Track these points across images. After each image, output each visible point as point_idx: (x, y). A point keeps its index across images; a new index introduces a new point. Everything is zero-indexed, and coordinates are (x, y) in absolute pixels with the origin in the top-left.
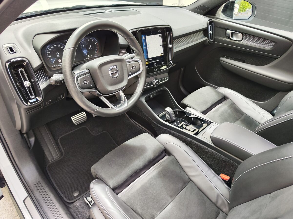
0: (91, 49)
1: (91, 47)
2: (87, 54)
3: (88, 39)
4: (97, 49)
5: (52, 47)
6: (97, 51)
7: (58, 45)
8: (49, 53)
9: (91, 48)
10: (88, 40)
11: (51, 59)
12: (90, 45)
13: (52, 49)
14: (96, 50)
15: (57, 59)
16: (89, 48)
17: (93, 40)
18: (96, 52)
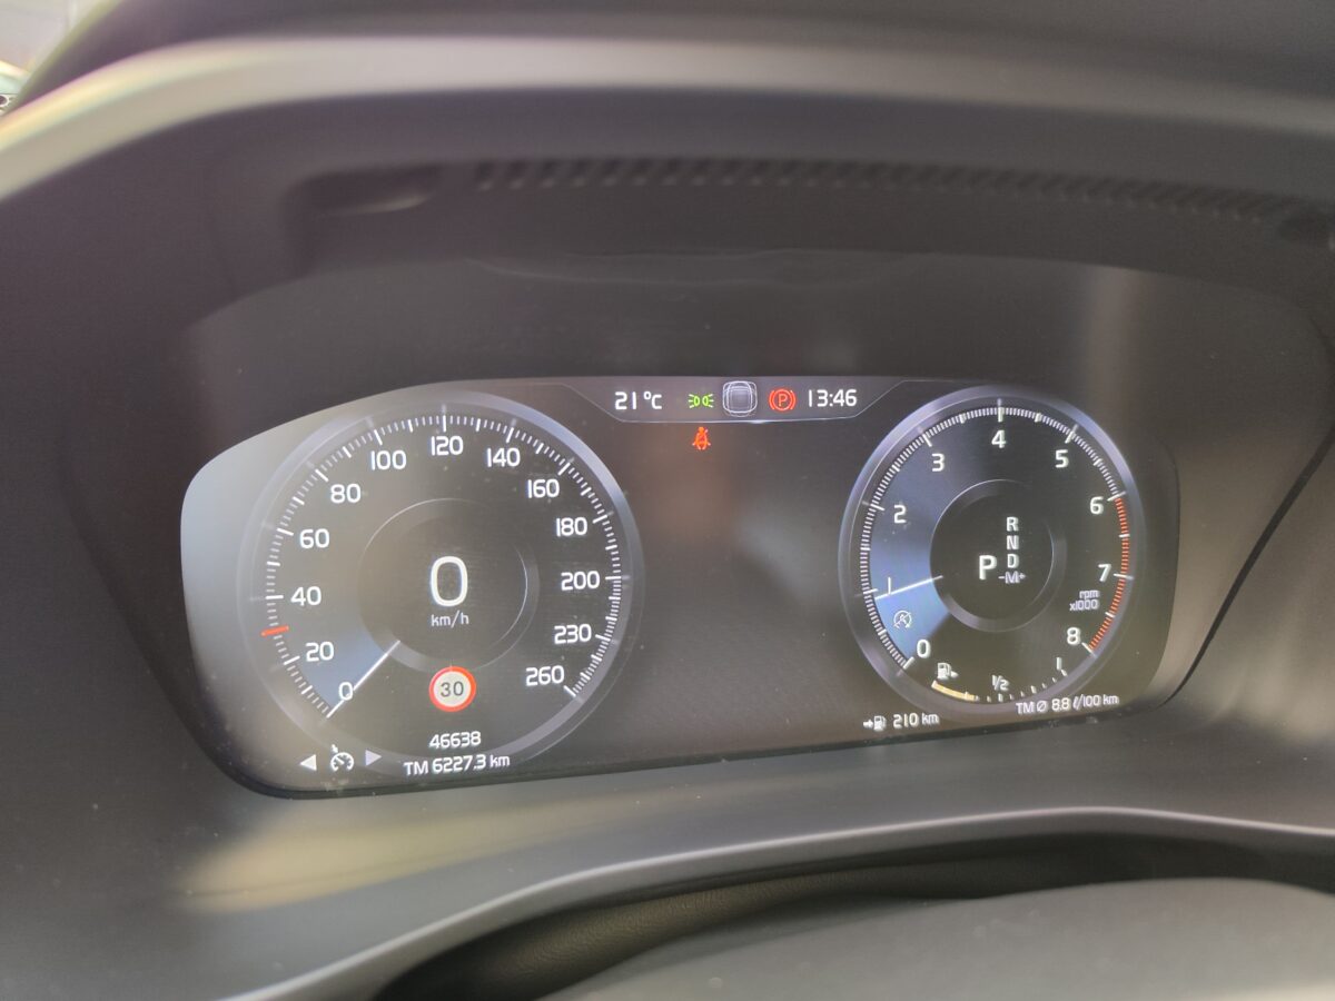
0: (1014, 579)
1: (1012, 543)
2: (923, 648)
3: (990, 424)
4: (1108, 592)
5: (395, 460)
6: (1090, 623)
7: (496, 441)
8: (314, 539)
9: (1013, 561)
10: (999, 440)
11: (320, 651)
12: (1012, 523)
13: (369, 479)
14: (1088, 600)
15: (412, 659)
16: (986, 564)
17: (1075, 452)
18: (1073, 636)
